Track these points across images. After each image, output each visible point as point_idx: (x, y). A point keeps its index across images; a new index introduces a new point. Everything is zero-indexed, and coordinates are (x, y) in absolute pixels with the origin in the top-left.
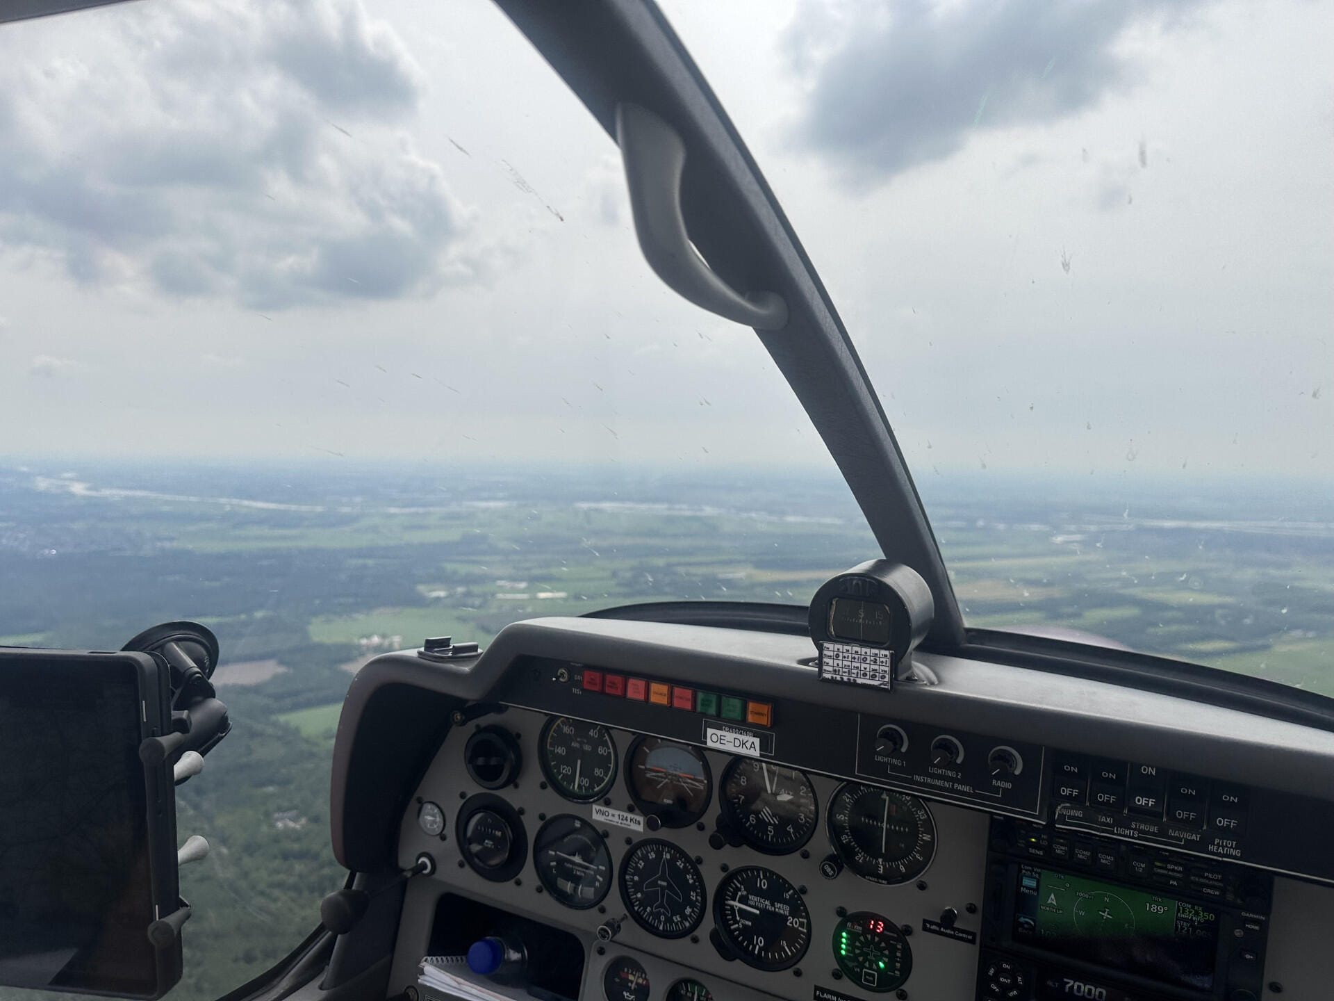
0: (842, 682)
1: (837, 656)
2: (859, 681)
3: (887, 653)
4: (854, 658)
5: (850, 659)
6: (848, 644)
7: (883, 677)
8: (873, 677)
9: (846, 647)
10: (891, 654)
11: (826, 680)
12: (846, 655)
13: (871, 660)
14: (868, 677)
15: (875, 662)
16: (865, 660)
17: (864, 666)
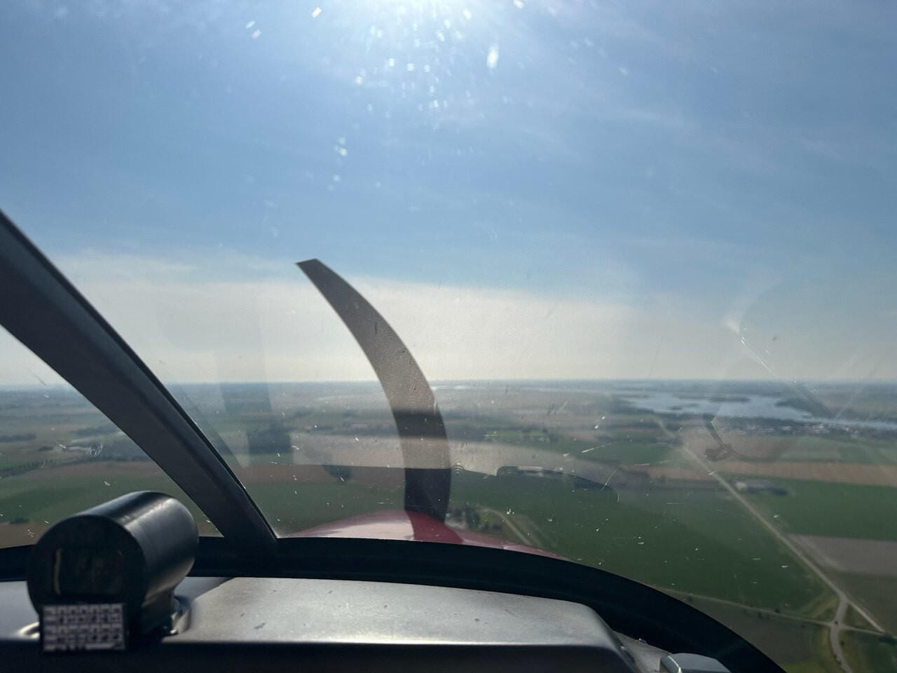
0: (68, 652)
1: (62, 621)
2: (89, 647)
3: (119, 606)
4: (81, 620)
5: (77, 621)
6: (74, 603)
7: (116, 637)
8: (105, 639)
9: (72, 608)
10: (124, 608)
11: (49, 654)
12: (71, 617)
13: (101, 619)
14: (99, 640)
15: (106, 620)
16: (94, 619)
17: (93, 627)
